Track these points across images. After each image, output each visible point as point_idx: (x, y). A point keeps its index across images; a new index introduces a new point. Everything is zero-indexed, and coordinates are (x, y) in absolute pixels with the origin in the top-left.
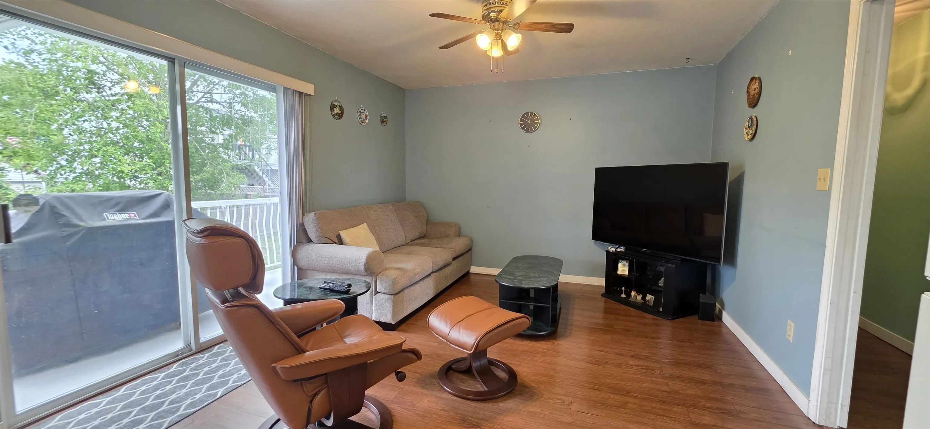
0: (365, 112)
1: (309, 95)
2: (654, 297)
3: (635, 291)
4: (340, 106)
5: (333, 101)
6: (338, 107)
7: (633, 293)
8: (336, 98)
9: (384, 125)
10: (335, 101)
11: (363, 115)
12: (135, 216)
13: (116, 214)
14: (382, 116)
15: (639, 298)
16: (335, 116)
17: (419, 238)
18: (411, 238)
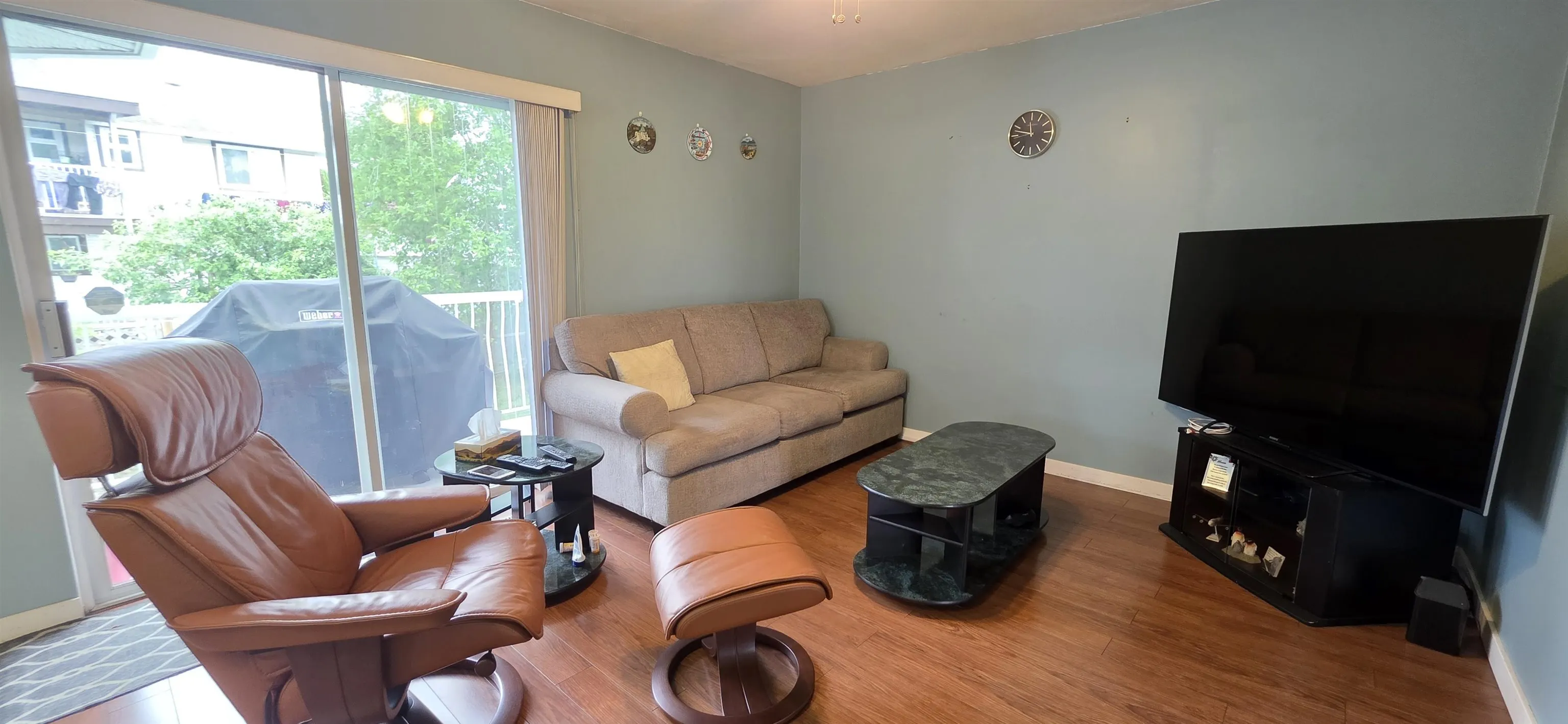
0: (705, 136)
1: (575, 111)
2: (1283, 558)
3: (1243, 532)
4: (647, 129)
5: (632, 120)
6: (643, 130)
7: (1236, 538)
8: (640, 113)
9: (748, 157)
10: (637, 118)
11: (699, 142)
12: (341, 315)
13: (316, 312)
14: (744, 142)
15: (1250, 550)
16: (636, 147)
17: (804, 368)
18: (783, 368)
